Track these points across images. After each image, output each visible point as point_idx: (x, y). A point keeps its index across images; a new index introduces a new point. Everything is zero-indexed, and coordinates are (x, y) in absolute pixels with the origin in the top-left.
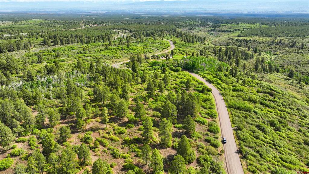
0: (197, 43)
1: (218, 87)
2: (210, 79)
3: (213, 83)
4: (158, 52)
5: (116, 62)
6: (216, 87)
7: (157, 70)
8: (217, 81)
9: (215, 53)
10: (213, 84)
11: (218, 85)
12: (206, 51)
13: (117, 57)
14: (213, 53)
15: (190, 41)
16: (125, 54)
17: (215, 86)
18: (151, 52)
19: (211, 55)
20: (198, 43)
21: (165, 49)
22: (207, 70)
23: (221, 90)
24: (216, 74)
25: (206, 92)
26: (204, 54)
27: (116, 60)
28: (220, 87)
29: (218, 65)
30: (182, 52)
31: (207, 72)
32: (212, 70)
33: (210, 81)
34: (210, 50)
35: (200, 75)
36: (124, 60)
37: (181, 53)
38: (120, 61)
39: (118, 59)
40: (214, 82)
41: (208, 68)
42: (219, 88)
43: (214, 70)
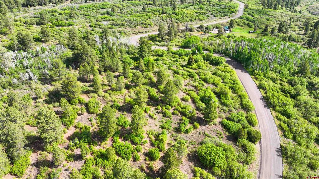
0: (282, 9)
1: (283, 124)
2: (271, 97)
3: (274, 108)
4: (213, 20)
5: (140, 32)
6: (278, 122)
7: (184, 57)
8: (284, 104)
9: (306, 30)
10: (274, 110)
11: (283, 118)
12: (292, 24)
13: (145, 24)
14: (302, 28)
15: (271, 5)
16: (162, 20)
17: (277, 117)
18: (201, 20)
19: (297, 32)
20: (284, 8)
21: (227, 15)
22: (274, 70)
23: (285, 136)
24: (292, 80)
25: (245, 141)
26: (285, 30)
27: (143, 28)
28: (285, 127)
29: (301, 59)
30: (250, 23)
31: (274, 75)
32: (286, 70)
33: (268, 103)
34: (299, 23)
35: (256, 79)
36: (153, 30)
37: (248, 25)
38: (146, 32)
39: (146, 27)
40: (278, 108)
41: (276, 65)
42: (282, 129)
43: (289, 69)
